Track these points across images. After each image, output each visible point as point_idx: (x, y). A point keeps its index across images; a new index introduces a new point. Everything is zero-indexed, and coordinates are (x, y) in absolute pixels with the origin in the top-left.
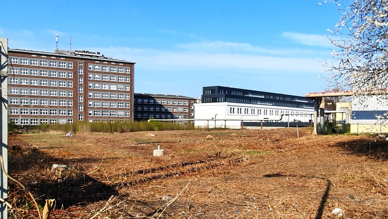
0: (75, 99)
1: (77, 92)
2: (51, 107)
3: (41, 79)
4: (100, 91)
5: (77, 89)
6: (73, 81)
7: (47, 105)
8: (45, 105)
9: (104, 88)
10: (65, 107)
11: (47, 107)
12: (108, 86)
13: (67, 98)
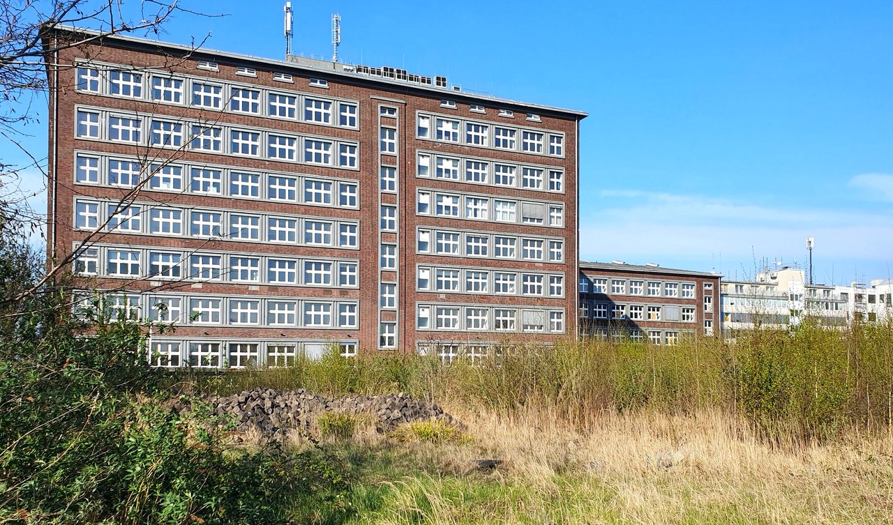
0: (367, 258)
1: (374, 226)
2: (275, 288)
3: (235, 168)
4: (457, 226)
5: (373, 214)
6: (358, 181)
7: (257, 281)
8: (249, 281)
9: (471, 213)
10: (328, 291)
11: (257, 288)
12: (485, 206)
13: (336, 253)
